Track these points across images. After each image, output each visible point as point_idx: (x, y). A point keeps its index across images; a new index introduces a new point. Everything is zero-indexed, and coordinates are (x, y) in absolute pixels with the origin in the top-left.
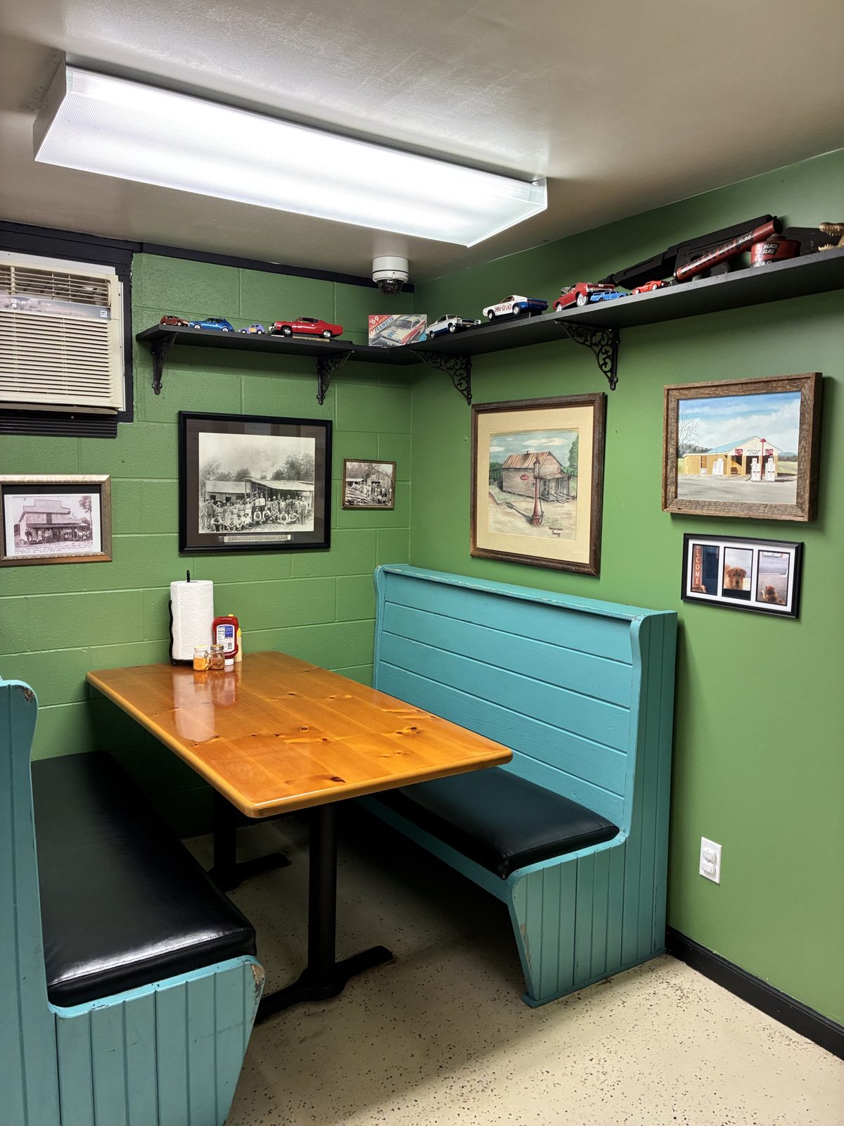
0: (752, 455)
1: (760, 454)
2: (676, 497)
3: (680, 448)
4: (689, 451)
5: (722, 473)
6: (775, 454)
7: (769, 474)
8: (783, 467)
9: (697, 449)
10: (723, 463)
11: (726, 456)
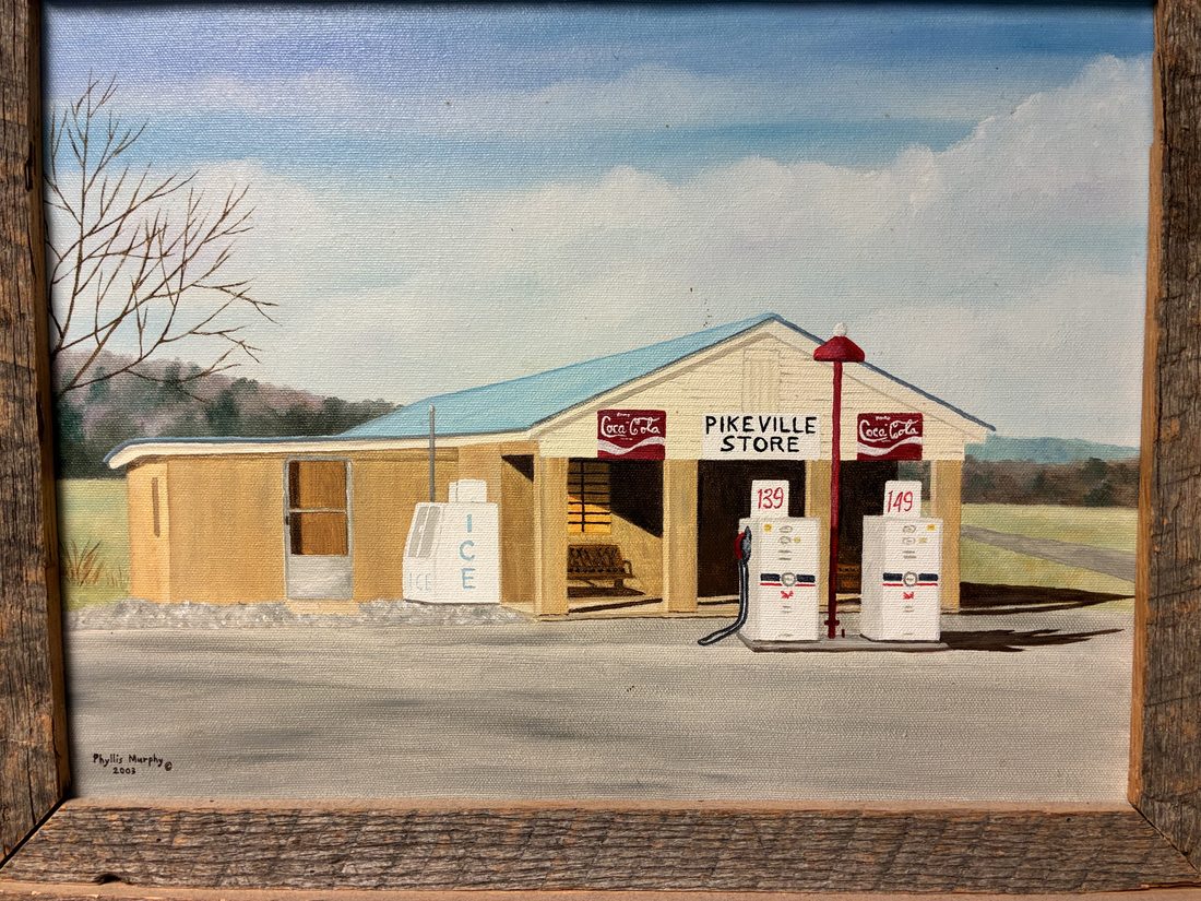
0: (742, 453)
1: (813, 450)
2: (68, 790)
3: (77, 399)
4: (166, 419)
5: (488, 588)
6: (942, 444)
7: (894, 593)
8: (999, 540)
9: (247, 405)
10: (491, 515)
11: (524, 464)
